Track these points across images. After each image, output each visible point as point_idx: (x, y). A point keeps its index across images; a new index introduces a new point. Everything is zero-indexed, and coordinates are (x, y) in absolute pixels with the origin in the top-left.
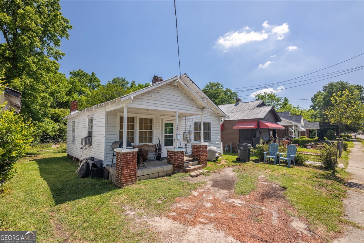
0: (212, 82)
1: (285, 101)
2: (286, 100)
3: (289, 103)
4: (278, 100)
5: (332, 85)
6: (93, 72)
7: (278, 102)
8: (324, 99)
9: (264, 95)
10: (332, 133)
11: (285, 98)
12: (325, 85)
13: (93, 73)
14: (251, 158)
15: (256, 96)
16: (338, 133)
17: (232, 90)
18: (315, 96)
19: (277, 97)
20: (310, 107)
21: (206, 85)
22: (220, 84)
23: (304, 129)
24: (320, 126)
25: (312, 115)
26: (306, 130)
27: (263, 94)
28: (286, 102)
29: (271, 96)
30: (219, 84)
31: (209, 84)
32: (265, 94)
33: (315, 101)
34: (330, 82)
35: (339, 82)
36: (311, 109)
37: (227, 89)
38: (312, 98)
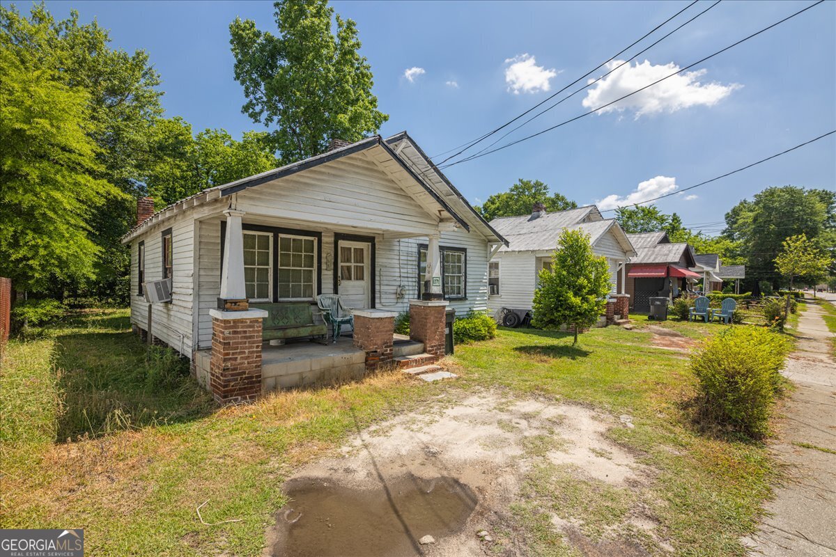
0: (525, 180)
1: (673, 220)
2: (675, 218)
3: (682, 226)
4: (662, 220)
7: (662, 223)
8: (755, 220)
10: (767, 287)
11: (675, 214)
12: (759, 193)
14: (668, 317)
18: (736, 212)
19: (660, 214)
20: (723, 233)
21: (512, 186)
22: (541, 185)
23: (720, 279)
24: (747, 273)
25: (727, 250)
26: (722, 281)
27: (634, 208)
28: (675, 223)
29: (649, 212)
31: (518, 183)
32: (637, 208)
33: (735, 223)
36: (724, 238)
37: (557, 196)
38: (728, 214)
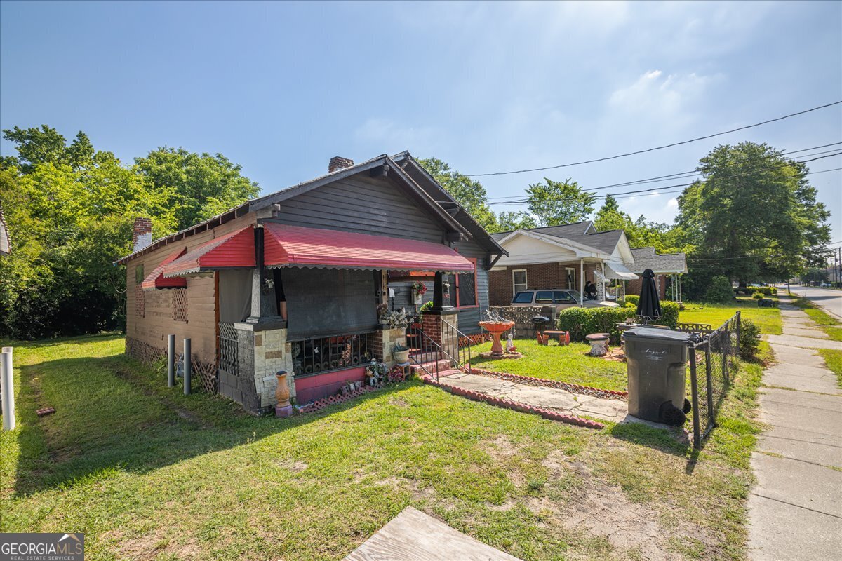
3: (619, 210)
4: (586, 200)
5: (723, 151)
6: (80, 132)
7: (585, 204)
8: (704, 193)
9: (548, 185)
10: (724, 285)
11: (609, 195)
12: (705, 155)
13: (80, 135)
15: (529, 192)
16: (742, 285)
17: (471, 178)
19: (581, 192)
22: (440, 163)
23: (631, 275)
24: (689, 264)
26: (637, 277)
27: (545, 184)
28: (610, 206)
29: (565, 188)
30: (437, 163)
34: (718, 147)
35: (741, 145)
38: (680, 197)
